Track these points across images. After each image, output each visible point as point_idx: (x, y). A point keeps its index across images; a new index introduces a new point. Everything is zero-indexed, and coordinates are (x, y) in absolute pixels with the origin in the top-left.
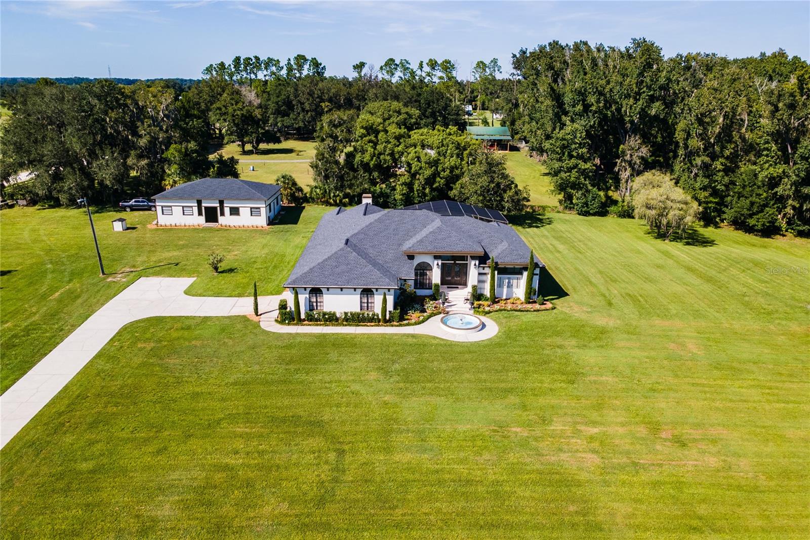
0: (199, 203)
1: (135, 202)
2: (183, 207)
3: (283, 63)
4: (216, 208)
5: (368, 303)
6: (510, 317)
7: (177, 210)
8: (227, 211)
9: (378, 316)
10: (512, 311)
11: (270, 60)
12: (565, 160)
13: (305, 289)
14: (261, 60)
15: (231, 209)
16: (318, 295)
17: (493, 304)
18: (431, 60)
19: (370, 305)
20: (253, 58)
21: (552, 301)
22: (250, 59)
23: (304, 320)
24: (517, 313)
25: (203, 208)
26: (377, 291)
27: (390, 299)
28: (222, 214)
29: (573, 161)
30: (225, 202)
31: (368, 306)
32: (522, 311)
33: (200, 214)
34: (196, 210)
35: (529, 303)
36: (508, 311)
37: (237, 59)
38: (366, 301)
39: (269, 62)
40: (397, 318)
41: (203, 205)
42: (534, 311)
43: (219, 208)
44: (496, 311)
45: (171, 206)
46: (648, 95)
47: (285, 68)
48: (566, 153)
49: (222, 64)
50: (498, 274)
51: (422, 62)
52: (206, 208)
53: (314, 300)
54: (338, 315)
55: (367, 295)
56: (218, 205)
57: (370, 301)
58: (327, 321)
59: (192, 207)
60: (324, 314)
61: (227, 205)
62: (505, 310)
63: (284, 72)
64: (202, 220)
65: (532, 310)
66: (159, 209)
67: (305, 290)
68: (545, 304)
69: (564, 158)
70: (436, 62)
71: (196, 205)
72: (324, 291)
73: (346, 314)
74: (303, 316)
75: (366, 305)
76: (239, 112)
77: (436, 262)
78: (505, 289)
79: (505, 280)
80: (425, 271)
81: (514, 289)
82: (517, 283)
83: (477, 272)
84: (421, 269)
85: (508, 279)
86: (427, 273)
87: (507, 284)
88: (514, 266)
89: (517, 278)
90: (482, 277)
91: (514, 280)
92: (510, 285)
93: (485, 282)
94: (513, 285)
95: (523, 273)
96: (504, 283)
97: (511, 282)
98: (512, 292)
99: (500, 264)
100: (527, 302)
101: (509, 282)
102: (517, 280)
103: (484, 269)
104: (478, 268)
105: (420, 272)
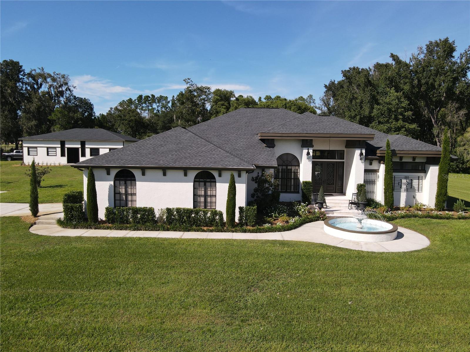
0: (63, 144)
1: (16, 152)
2: (48, 148)
3: (170, 99)
4: (78, 149)
5: (206, 196)
7: (42, 151)
8: (88, 151)
9: (221, 214)
10: (426, 217)
11: (161, 97)
12: (392, 122)
13: (108, 170)
14: (156, 97)
15: (91, 149)
16: (129, 182)
17: (391, 210)
18: (267, 96)
19: (209, 199)
20: (151, 96)
22: (148, 97)
23: (102, 222)
25: (66, 149)
26: (220, 175)
27: (241, 190)
28: (84, 155)
29: (400, 123)
30: (86, 143)
31: (205, 202)
32: (441, 218)
33: (63, 155)
34: (59, 150)
35: (444, 210)
37: (141, 97)
38: (203, 193)
39: (161, 98)
40: (253, 220)
41: (67, 146)
42: (460, 218)
43: (80, 149)
44: (403, 217)
45: (36, 148)
46: (452, 78)
47: (171, 102)
48: (393, 116)
49: (130, 99)
51: (261, 97)
52: (68, 149)
53: (123, 191)
54: (157, 214)
55: (205, 183)
56: (80, 146)
57: (209, 193)
58: (139, 223)
59: (55, 148)
60: (136, 211)
61: (88, 147)
63: (170, 105)
64: (64, 161)
66: (25, 150)
67: (108, 174)
69: (390, 121)
70: (270, 97)
71: (59, 146)
72: (137, 173)
73: (169, 210)
74: (102, 215)
75: (202, 199)
76: (133, 118)
77: (305, 151)
78: (403, 196)
79: (401, 179)
80: (289, 168)
81: (416, 193)
82: (419, 184)
83: (364, 166)
84: (284, 164)
85: (407, 179)
86: (291, 169)
87: (405, 186)
88: (414, 158)
89: (419, 178)
90: (369, 175)
91: (414, 180)
92: (410, 188)
93: (373, 182)
94: (412, 188)
95: (426, 169)
96: (401, 185)
97: (411, 183)
98: (414, 197)
99: (397, 152)
100: (441, 209)
101: (409, 183)
102: (419, 179)
103: (371, 164)
104: (364, 162)
105: (282, 169)
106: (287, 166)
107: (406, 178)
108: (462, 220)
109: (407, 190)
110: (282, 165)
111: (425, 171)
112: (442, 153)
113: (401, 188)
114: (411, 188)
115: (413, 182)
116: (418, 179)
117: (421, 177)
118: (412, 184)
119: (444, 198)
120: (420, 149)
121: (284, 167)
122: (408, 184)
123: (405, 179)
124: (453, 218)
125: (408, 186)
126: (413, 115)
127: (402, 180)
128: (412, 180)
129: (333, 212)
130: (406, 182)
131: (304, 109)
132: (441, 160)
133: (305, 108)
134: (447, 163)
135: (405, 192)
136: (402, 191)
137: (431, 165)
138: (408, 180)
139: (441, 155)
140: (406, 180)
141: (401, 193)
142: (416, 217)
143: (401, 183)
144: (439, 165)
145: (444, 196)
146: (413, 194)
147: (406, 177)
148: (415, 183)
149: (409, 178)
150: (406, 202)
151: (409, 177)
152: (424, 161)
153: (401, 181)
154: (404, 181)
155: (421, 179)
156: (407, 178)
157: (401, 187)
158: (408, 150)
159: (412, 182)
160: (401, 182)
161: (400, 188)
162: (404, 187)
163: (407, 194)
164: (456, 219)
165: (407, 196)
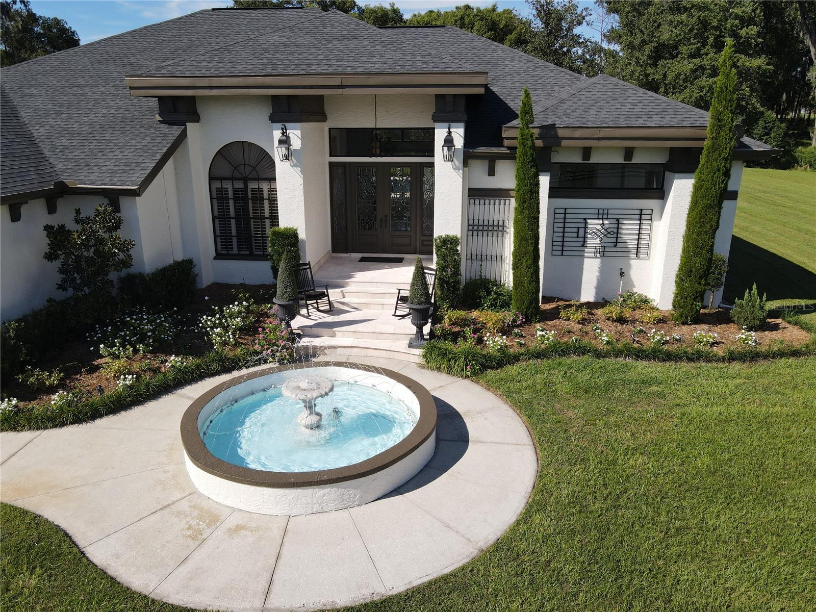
6: (609, 386)
10: (618, 354)
17: (528, 321)
21: (804, 318)
24: (641, 364)
32: (669, 357)
35: (698, 320)
36: (599, 354)
42: (732, 357)
44: (539, 355)
50: (554, 193)
62: (581, 350)
65: (719, 351)
68: (775, 327)
77: (277, 134)
78: (591, 269)
79: (585, 219)
80: (252, 185)
81: (632, 262)
82: (639, 233)
83: (461, 180)
84: (237, 175)
85: (602, 219)
86: (261, 191)
87: (598, 240)
88: (629, 153)
89: (641, 214)
90: (487, 206)
91: (625, 222)
92: (612, 245)
93: (501, 228)
94: (619, 245)
95: (665, 188)
96: (585, 237)
97: (615, 231)
98: (622, 274)
99: (561, 133)
100: (687, 318)
101: (609, 230)
102: (640, 219)
103: (492, 172)
104: (461, 165)
105: (235, 190)
106: (246, 180)
107: (601, 214)
108: (737, 366)
109: (603, 252)
110: (232, 179)
111: (661, 193)
112: (707, 133)
113: (583, 246)
114: (615, 246)
115: (623, 227)
116: (638, 217)
117: (649, 212)
118: (618, 233)
119: (700, 284)
120: (640, 122)
121: (239, 185)
122: (607, 233)
123: (598, 219)
124: (709, 358)
125: (605, 239)
126: (759, 35)
127: (589, 221)
128: (621, 221)
129: (334, 332)
130: (599, 227)
131: (503, 28)
132: (703, 159)
133: (506, 26)
134: (719, 170)
135: (596, 257)
136: (586, 254)
137: (677, 175)
138: (606, 222)
139: (703, 139)
140: (601, 222)
141: (586, 260)
142: (584, 354)
143: (585, 232)
144: (694, 175)
145: (700, 278)
146: (618, 263)
147: (601, 212)
148: (629, 229)
149: (610, 216)
150: (599, 288)
151: (610, 212)
152: (661, 159)
153: (586, 223)
154: (594, 224)
155: (649, 217)
156: (605, 216)
157: (584, 244)
158: (598, 124)
159: (618, 228)
160: (586, 228)
161: (580, 244)
162: (593, 242)
163: (602, 263)
164: (723, 360)
165: (602, 271)
